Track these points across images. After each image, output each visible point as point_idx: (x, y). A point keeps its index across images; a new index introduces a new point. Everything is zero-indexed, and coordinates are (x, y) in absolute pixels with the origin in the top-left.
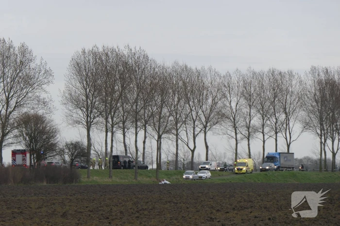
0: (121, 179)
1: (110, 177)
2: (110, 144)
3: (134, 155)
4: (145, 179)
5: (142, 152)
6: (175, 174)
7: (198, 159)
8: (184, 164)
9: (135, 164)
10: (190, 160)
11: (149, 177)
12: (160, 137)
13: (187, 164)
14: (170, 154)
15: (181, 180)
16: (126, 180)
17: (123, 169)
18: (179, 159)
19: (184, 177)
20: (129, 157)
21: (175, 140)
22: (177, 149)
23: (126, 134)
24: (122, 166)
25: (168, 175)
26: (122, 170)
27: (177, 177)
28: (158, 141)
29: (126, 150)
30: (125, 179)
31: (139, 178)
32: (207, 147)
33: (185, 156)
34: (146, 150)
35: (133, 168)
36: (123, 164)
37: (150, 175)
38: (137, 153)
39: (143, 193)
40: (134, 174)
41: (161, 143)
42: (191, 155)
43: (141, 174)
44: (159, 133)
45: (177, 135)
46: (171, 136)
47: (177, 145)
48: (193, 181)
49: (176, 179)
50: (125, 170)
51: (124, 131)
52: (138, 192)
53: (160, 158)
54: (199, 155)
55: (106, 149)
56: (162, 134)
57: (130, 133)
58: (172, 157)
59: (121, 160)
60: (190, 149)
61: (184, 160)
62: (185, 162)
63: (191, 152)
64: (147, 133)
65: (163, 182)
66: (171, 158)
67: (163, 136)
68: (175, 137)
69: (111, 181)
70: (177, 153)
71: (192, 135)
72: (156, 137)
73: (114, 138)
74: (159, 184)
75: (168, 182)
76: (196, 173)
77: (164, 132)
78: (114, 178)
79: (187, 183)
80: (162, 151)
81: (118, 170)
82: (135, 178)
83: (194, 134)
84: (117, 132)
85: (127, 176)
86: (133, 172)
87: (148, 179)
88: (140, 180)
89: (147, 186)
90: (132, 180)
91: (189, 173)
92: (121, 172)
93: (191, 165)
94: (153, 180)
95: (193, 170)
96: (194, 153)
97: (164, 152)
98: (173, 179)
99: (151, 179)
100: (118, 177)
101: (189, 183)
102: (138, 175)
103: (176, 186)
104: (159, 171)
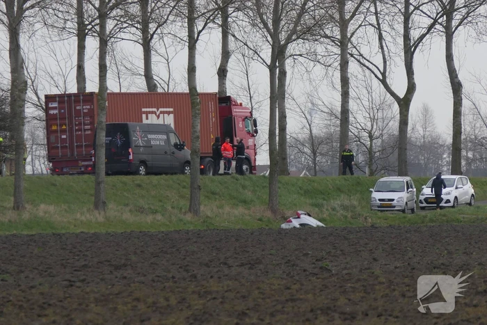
0: (141, 210)
1: (99, 204)
2: (97, 80)
4: (227, 209)
6: (339, 190)
7: (425, 128)
8: (370, 150)
9: (189, 158)
11: (245, 202)
12: (279, 54)
13: (383, 150)
15: (364, 212)
16: (159, 217)
17: (147, 173)
18: (353, 130)
19: (374, 201)
20: (167, 130)
21: (337, 64)
22: (345, 95)
23: (155, 42)
24: (143, 163)
25: (314, 194)
26: (142, 179)
27: (347, 202)
28: (272, 68)
30: (155, 212)
31: (207, 209)
32: (457, 87)
33: (373, 119)
35: (183, 172)
36: (146, 157)
37: (248, 194)
40: (187, 192)
41: (283, 73)
42: (397, 118)
43: (213, 193)
44: (275, 35)
45: (343, 43)
46: (320, 49)
47: (345, 81)
48: (409, 215)
49: (345, 208)
50: (155, 178)
51: (145, 30)
53: (283, 129)
54: (426, 111)
56: (289, 40)
57: (165, 39)
58: (327, 126)
59: (139, 139)
60: (393, 94)
61: (371, 136)
62: (378, 145)
64: (231, 38)
65: (296, 223)
66: (322, 125)
67: (293, 48)
68: (337, 50)
69: (101, 219)
70: (345, 111)
71: (401, 41)
72: (267, 53)
73: (108, 58)
74: (281, 231)
75: (313, 222)
77: (294, 31)
78: (113, 210)
79: (384, 224)
80: (289, 104)
81: (125, 178)
82: (193, 209)
83: (406, 37)
84: (122, 35)
85: (161, 201)
86: (184, 187)
87: (240, 211)
88: (209, 214)
89: (237, 240)
90: (182, 216)
91: (392, 187)
92: (139, 186)
93: (400, 155)
94: (258, 216)
95: (406, 175)
96: (407, 110)
97: (298, 110)
98: (334, 209)
99: (249, 209)
100: (127, 205)
101: (393, 223)
102: (202, 198)
103: (346, 238)
104: (280, 182)
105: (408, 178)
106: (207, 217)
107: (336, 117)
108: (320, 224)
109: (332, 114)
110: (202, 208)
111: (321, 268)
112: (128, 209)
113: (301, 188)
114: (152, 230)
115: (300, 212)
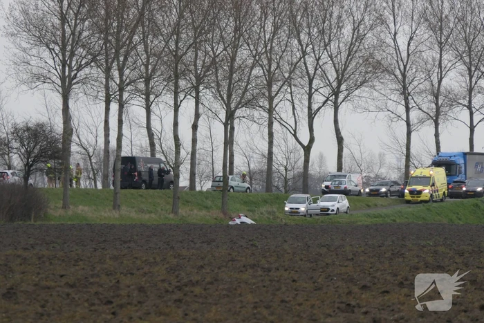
0: (142, 211)
1: (116, 206)
2: (117, 129)
3: (172, 157)
4: (195, 211)
5: (190, 150)
6: (266, 202)
7: (320, 167)
8: (285, 178)
9: (173, 179)
10: (302, 170)
11: (207, 207)
12: (230, 116)
13: (294, 178)
14: (255, 155)
15: (280, 215)
16: (153, 215)
17: (147, 188)
18: (275, 166)
19: (287, 209)
20: (160, 161)
21: (266, 123)
22: (271, 143)
23: (153, 107)
24: (144, 181)
25: (249, 202)
26: (143, 191)
27: (270, 209)
28: (226, 125)
29: (152, 145)
30: (151, 212)
31: (183, 211)
32: (340, 140)
33: (288, 159)
34: (199, 145)
35: (169, 188)
37: (209, 203)
38: (178, 152)
39: (192, 245)
40: (171, 200)
41: (233, 129)
42: (303, 159)
43: (187, 202)
44: (228, 105)
45: (270, 111)
46: (256, 114)
47: (271, 135)
48: (308, 218)
49: (269, 213)
50: (151, 191)
51: (147, 99)
52: (181, 242)
53: (232, 163)
54: (321, 157)
55: (107, 142)
56: (236, 108)
57: (160, 105)
58: (259, 162)
59: (142, 167)
60: (300, 143)
61: (286, 169)
62: (290, 175)
63: (302, 152)
64: (200, 105)
65: (238, 221)
66: (257, 164)
67: (238, 113)
68: (266, 115)
69: (117, 216)
70: (270, 153)
71: (306, 110)
72: (223, 115)
73: (124, 116)
74: (228, 226)
75: (249, 221)
76: (315, 201)
77: (240, 103)
78: (124, 210)
79: (293, 223)
80: (235, 148)
81: (132, 191)
82: (175, 211)
83: (310, 108)
84: (132, 102)
85: (154, 206)
86: (169, 197)
87: (203, 213)
88: (184, 214)
89: (201, 230)
90: (167, 216)
91: (299, 201)
92: (141, 196)
93: (304, 181)
94: (215, 216)
95: (307, 193)
96: (309, 154)
97: (241, 152)
98: (262, 213)
99: (209, 212)
100: (133, 207)
101: (298, 223)
102: (180, 205)
103: (268, 231)
104: (228, 195)
105: (308, 195)
106: (183, 216)
107: (265, 157)
108: (253, 222)
109: (263, 155)
110: (180, 211)
111: (252, 245)
112: (134, 210)
113: (242, 200)
114: (149, 224)
115: (241, 215)
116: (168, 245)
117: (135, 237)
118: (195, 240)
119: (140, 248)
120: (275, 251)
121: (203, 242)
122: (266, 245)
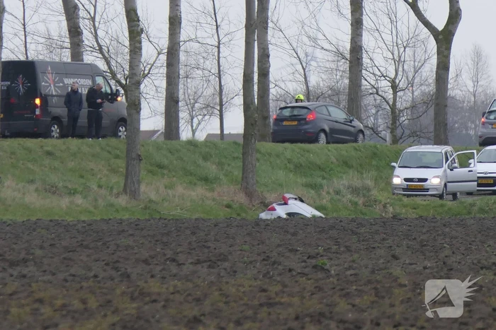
0: (53, 190)
3: (122, 60)
4: (180, 189)
5: (164, 43)
8: (393, 107)
9: (125, 113)
10: (431, 88)
11: (206, 180)
13: (413, 107)
14: (319, 54)
15: (383, 197)
16: (79, 200)
17: (63, 136)
18: (368, 80)
19: (397, 181)
20: (93, 71)
24: (57, 119)
25: (308, 170)
26: (54, 143)
27: (357, 183)
29: (75, 32)
30: (72, 193)
31: (150, 189)
33: (398, 62)
34: (186, 32)
35: (115, 134)
36: (62, 111)
37: (211, 169)
38: (135, 49)
39: (174, 269)
40: (121, 164)
42: (434, 61)
43: (160, 166)
48: (448, 202)
49: (355, 191)
50: (73, 143)
52: (146, 262)
53: (264, 74)
58: (330, 71)
59: (50, 85)
60: (427, 24)
61: (394, 87)
62: (404, 100)
63: (432, 44)
65: (281, 211)
70: (356, 49)
74: (258, 222)
75: (307, 211)
76: (464, 162)
79: (412, 215)
80: (272, 36)
81: (30, 143)
82: (130, 188)
85: (82, 177)
86: (117, 157)
87: (199, 191)
88: (153, 196)
89: (193, 233)
90: (113, 200)
91: (425, 161)
92: (49, 154)
93: (436, 114)
94: (226, 200)
95: (446, 144)
96: (449, 49)
97: (287, 46)
98: (338, 193)
99: (212, 190)
100: (32, 182)
101: (425, 214)
102: (143, 173)
103: (354, 233)
104: (258, 151)
105: (448, 148)
106: (151, 201)
107: (344, 58)
108: (318, 214)
109: (340, 55)
110: (143, 188)
112: (32, 187)
113: (290, 161)
114: (69, 219)
115: (287, 196)
116: (117, 269)
117: (39, 252)
118: (181, 258)
119: (49, 277)
120: (369, 282)
121: (198, 262)
122: (350, 268)
